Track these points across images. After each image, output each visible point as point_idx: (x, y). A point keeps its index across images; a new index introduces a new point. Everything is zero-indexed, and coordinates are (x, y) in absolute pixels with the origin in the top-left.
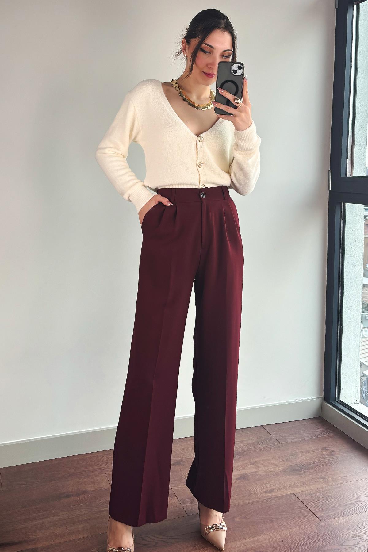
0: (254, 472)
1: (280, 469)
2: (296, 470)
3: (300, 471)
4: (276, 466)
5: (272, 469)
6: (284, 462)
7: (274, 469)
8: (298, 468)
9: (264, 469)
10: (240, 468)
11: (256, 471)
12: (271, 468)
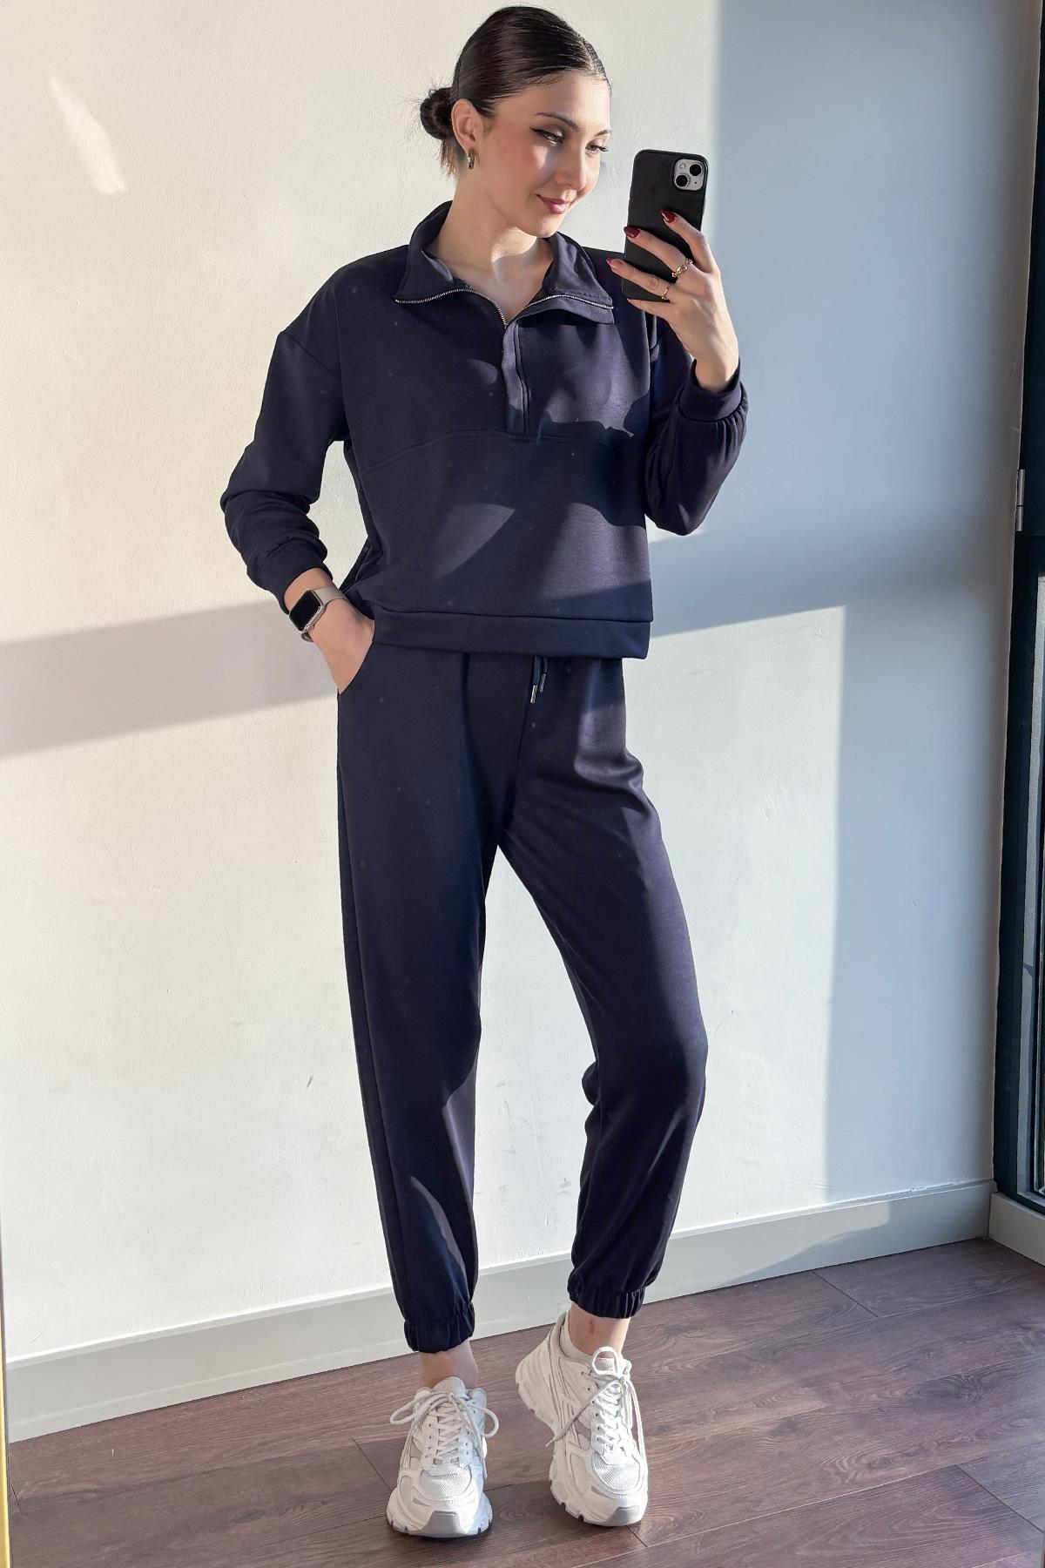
0: (820, 1410)
1: (898, 1393)
2: (947, 1394)
3: (958, 1396)
4: (884, 1385)
5: (874, 1396)
6: (904, 1374)
7: (878, 1396)
8: (950, 1388)
9: (848, 1397)
10: (773, 1398)
11: (824, 1405)
12: (873, 1393)
